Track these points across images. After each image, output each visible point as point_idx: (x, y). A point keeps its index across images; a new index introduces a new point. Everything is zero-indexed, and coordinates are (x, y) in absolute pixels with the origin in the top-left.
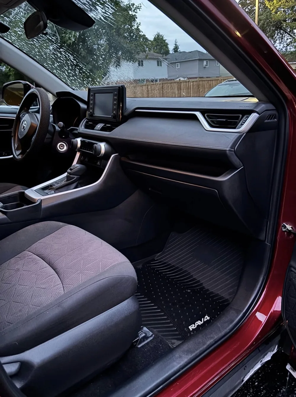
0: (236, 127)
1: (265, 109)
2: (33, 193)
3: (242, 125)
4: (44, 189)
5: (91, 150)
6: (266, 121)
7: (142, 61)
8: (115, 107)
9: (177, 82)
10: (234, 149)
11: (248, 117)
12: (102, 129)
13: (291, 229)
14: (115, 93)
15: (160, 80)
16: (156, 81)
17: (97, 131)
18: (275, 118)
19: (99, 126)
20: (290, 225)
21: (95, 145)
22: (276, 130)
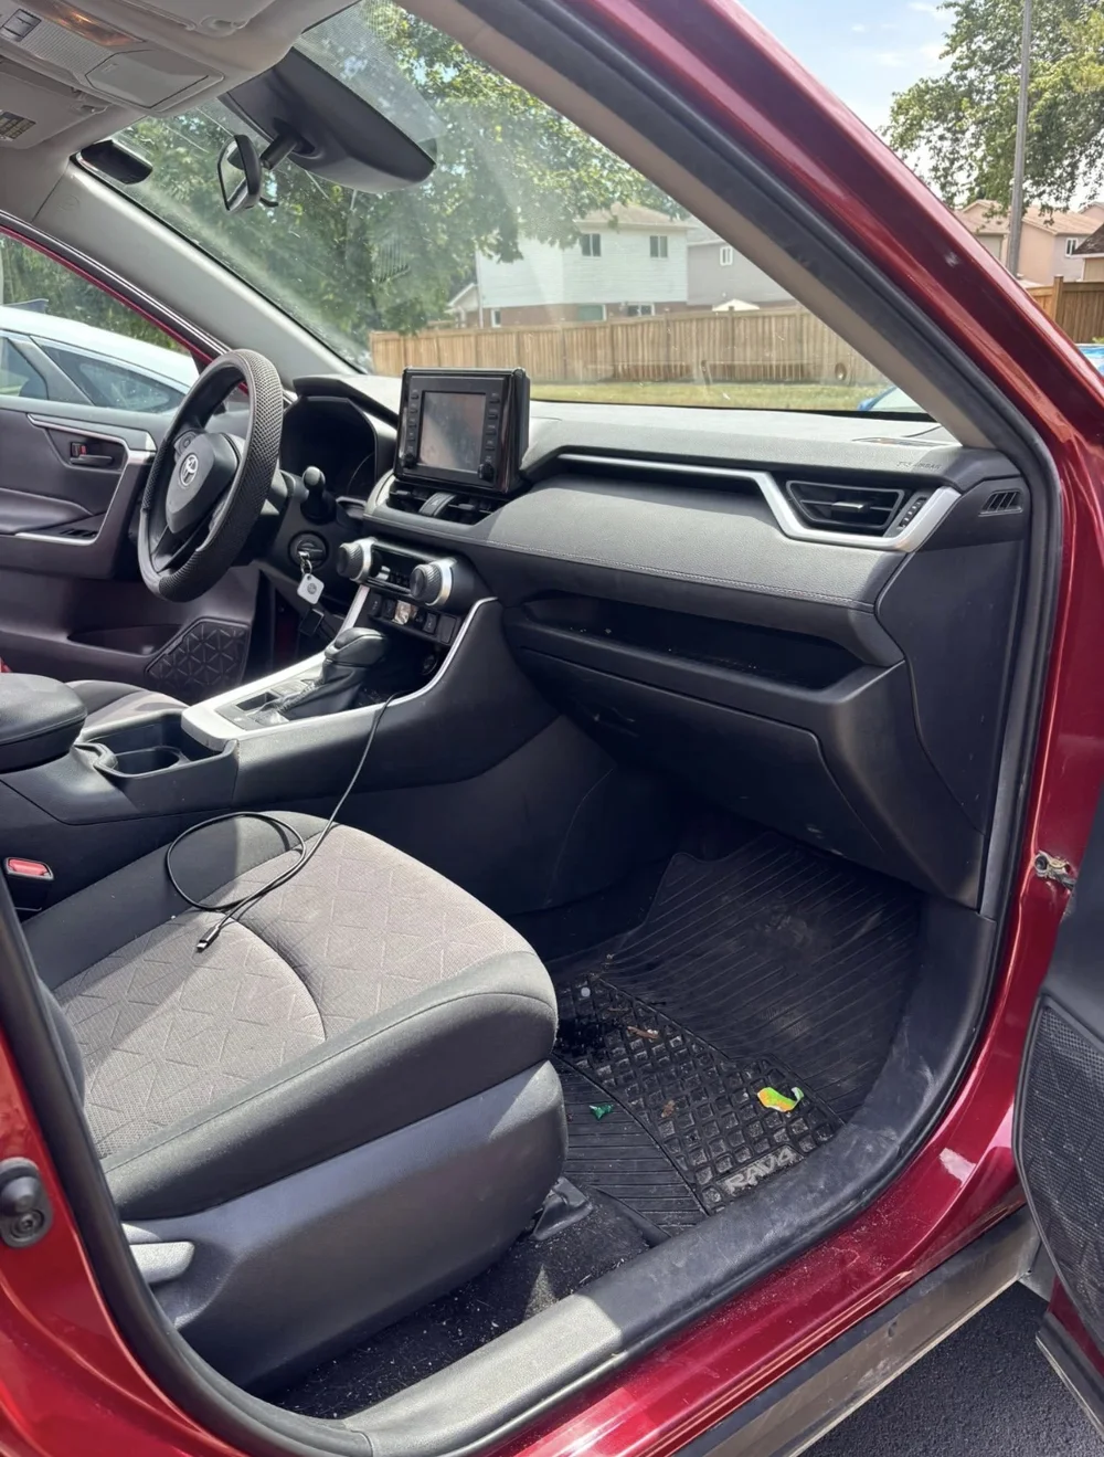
0: (885, 530)
1: (983, 476)
2: (209, 717)
3: (903, 524)
4: (248, 705)
5: (405, 583)
6: (986, 514)
7: (597, 239)
8: (490, 442)
9: (720, 318)
10: (875, 603)
11: (924, 500)
12: (448, 513)
13: (1064, 871)
14: (494, 395)
15: (660, 306)
16: (646, 310)
17: (428, 519)
18: (1014, 504)
19: (435, 504)
20: (1062, 859)
21: (421, 567)
22: (1022, 543)
